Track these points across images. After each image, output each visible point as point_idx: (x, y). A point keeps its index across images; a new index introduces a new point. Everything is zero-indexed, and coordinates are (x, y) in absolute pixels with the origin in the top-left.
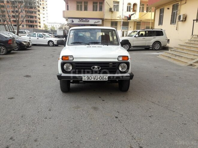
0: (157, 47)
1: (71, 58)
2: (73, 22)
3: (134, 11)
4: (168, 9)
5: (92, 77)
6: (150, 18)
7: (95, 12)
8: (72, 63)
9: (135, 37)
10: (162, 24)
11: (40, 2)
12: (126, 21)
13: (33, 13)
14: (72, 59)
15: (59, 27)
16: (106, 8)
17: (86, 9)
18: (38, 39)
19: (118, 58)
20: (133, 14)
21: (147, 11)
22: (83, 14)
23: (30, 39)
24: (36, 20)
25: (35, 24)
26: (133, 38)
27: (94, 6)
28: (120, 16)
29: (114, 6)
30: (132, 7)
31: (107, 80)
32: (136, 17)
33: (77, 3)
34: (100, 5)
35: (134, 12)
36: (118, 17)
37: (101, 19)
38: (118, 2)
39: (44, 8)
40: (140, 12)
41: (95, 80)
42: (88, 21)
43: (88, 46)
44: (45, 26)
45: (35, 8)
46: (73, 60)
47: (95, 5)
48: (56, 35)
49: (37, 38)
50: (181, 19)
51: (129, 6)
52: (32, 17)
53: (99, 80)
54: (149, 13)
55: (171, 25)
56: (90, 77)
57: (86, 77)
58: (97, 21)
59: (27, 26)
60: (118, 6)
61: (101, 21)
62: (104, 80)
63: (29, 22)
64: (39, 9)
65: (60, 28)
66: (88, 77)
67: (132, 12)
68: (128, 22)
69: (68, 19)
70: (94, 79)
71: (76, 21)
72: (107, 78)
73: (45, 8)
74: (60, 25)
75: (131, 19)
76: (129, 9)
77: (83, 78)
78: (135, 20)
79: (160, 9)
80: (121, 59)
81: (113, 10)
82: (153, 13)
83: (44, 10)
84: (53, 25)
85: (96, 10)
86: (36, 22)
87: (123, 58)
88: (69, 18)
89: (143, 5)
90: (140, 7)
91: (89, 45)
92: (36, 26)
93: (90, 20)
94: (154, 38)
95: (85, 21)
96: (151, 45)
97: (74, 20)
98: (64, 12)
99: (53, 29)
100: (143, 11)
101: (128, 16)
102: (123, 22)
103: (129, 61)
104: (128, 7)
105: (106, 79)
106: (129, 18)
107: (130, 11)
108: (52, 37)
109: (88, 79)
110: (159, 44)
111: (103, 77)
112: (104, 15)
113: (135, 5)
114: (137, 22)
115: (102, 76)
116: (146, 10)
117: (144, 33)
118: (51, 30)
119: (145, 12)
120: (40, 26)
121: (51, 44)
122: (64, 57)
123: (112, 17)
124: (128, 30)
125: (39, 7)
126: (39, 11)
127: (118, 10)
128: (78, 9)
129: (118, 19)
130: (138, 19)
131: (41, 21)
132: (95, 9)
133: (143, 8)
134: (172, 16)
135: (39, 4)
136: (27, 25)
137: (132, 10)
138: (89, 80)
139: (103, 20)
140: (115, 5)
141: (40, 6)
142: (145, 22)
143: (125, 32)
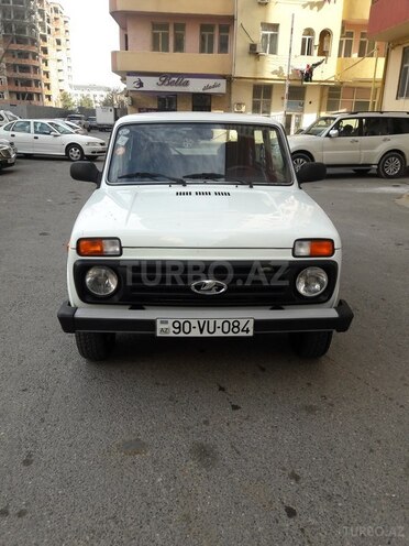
0: (394, 167)
1: (114, 244)
2: (141, 84)
3: (323, 52)
5: (194, 323)
6: (372, 77)
7: (205, 56)
8: (116, 268)
9: (328, 135)
10: (407, 96)
11: (47, 24)
12: (297, 83)
13: (27, 58)
14: (118, 249)
15: (103, 99)
16: (239, 43)
17: (179, 47)
18: (36, 138)
19: (293, 249)
20: (319, 63)
21: (361, 54)
22: (170, 61)
23: (13, 140)
24: (37, 77)
25: (33, 89)
26: (322, 138)
27: (203, 38)
28: (281, 68)
29: (265, 36)
30: (316, 42)
31: (251, 334)
32: (327, 72)
33: (153, 29)
34: (223, 34)
36: (274, 73)
37: (223, 77)
38: (275, 27)
39: (59, 42)
40: (339, 56)
41: (205, 334)
42: (187, 84)
43: (180, 188)
44: (65, 97)
45: (34, 41)
46: (121, 254)
47: (207, 34)
48: (94, 124)
49: (33, 135)
51: (307, 37)
52: (25, 69)
53: (219, 333)
54: (369, 61)
56: (187, 325)
57: (171, 322)
58: (211, 82)
59: (11, 97)
60: (274, 37)
61: (223, 82)
62: (241, 334)
63: (17, 85)
64: (45, 45)
65: (106, 101)
66: (177, 325)
67: (315, 58)
68: (304, 88)
69: (128, 78)
70: (201, 331)
71: (151, 84)
72: (251, 326)
73: (63, 41)
74: (105, 94)
75: (313, 78)
76: (306, 49)
77: (159, 326)
78: (326, 81)
79: (404, 48)
80: (304, 250)
81: (259, 50)
82: (382, 61)
83: (59, 47)
84: (85, 93)
85: (211, 51)
86: (37, 82)
87: (312, 248)
88: (130, 74)
89: (350, 35)
90: (341, 42)
91: (185, 185)
92: (38, 94)
93: (192, 81)
94: (385, 140)
95: (175, 84)
96: (376, 161)
97: (143, 79)
98: (114, 54)
99: (86, 105)
100: (348, 54)
101: (304, 68)
102: (290, 87)
103: (336, 257)
104: (304, 40)
105: (248, 331)
106: (308, 76)
107: (309, 53)
108: (77, 133)
109: (177, 331)
110: (400, 159)
111: (236, 324)
112: (232, 65)
113: (325, 34)
114: (331, 88)
115: (231, 321)
116: (357, 50)
117: (354, 123)
118: (81, 109)
119: (355, 55)
120: (49, 97)
121: (75, 153)
122: (84, 242)
123: (256, 72)
124: (302, 111)
125: (44, 39)
126: (45, 51)
127: (273, 51)
128: (155, 47)
129: (275, 77)
130: (333, 79)
131: (53, 81)
132: (205, 47)
133: (349, 44)
135: (44, 29)
136: (10, 92)
137: (315, 52)
138: (182, 334)
139: (229, 79)
140: (267, 35)
141: (48, 37)
142: (354, 88)
143: (293, 118)
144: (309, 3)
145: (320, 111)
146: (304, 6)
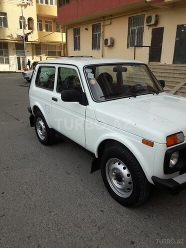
3: (30, 28)
4: (87, 29)
10: (79, 49)
12: (21, 42)
20: (30, 33)
28: (11, 34)
30: (27, 23)
32: (34, 37)
35: (31, 31)
36: (8, 36)
38: (5, 14)
50: (109, 44)
55: (93, 51)
60: (5, 19)
67: (27, 31)
78: (34, 42)
79: (74, 29)
89: (41, 21)
90: (37, 24)
100: (41, 30)
102: (16, 44)
104: (20, 22)
106: (26, 39)
107: (24, 28)
114: (37, 45)
119: (44, 31)
127: (6, 26)
129: (9, 38)
130: (37, 41)
133: (41, 25)
134: (92, 39)
137: (27, 28)
142: (46, 45)
143: (21, 59)
144: (20, 4)
145: (33, 55)
146: (18, 6)
